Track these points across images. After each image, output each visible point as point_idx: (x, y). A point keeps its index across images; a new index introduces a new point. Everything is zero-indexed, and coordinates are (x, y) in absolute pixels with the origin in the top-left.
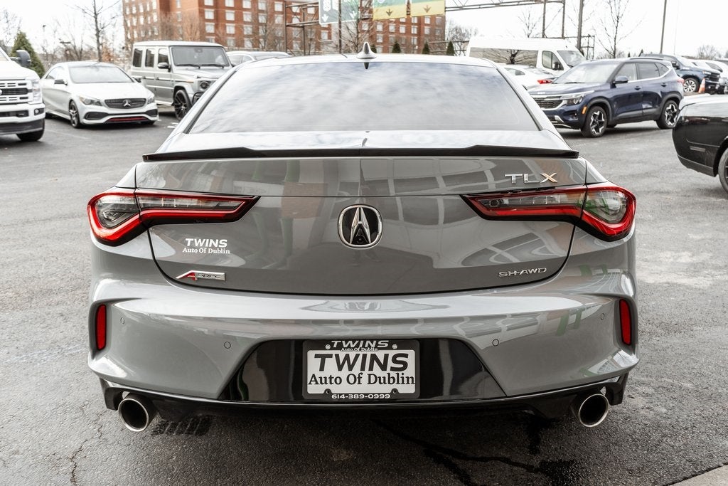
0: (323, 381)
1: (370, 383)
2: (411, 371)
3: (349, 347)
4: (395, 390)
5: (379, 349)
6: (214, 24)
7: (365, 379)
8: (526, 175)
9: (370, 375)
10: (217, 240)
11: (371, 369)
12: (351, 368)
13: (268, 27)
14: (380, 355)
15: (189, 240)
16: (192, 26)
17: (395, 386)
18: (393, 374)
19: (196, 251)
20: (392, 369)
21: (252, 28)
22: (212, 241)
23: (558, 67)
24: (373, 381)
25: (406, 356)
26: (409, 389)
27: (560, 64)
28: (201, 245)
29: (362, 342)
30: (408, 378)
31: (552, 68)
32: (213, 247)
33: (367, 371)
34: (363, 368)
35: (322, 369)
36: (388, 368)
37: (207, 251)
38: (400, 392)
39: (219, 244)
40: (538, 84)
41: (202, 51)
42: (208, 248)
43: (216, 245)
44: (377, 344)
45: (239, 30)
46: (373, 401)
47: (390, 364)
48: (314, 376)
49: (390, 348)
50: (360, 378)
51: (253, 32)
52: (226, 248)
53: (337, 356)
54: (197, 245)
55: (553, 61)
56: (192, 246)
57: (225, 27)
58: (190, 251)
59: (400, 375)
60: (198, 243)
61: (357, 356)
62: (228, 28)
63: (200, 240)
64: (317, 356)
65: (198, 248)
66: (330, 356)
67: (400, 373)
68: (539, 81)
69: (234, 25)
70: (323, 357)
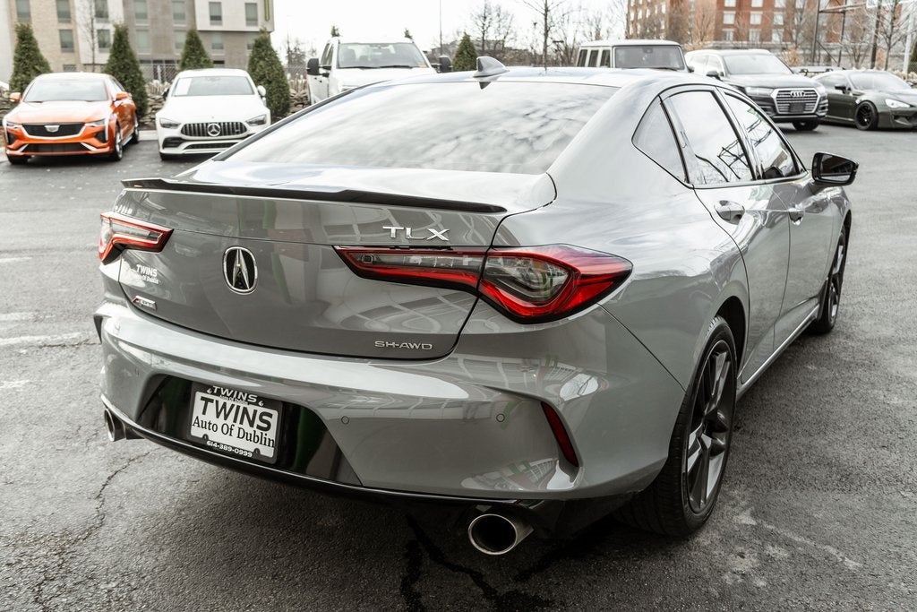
0: (204, 425)
1: (238, 437)
2: (272, 434)
3: (226, 395)
4: (257, 450)
5: (249, 403)
6: (734, 12)
7: (235, 432)
8: (408, 230)
9: (240, 428)
11: (241, 423)
12: (226, 417)
13: (804, 14)
14: (251, 409)
16: (704, 16)
17: (258, 446)
18: (258, 432)
20: (259, 427)
21: (783, 16)
24: (241, 435)
25: (270, 416)
26: (268, 452)
29: (236, 392)
30: (270, 440)
33: (237, 425)
34: (235, 421)
35: (204, 413)
36: (255, 426)
38: (262, 453)
41: (652, 52)
44: (247, 398)
45: (767, 19)
46: (238, 456)
47: (257, 422)
48: (197, 418)
49: (258, 404)
50: (231, 429)
51: (784, 22)
53: (217, 402)
57: (749, 15)
59: (264, 436)
61: (233, 406)
62: (752, 17)
64: (202, 399)
66: (212, 401)
67: (264, 433)
69: (761, 13)
70: (207, 401)
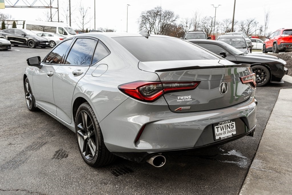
0: (219, 135)
2: (235, 128)
3: (223, 124)
10: (188, 96)
11: (227, 129)
12: (223, 130)
14: (229, 125)
15: (179, 97)
17: (232, 133)
19: (181, 101)
22: (186, 97)
23: (66, 34)
24: (228, 132)
25: (233, 124)
26: (235, 133)
27: (66, 33)
28: (183, 98)
29: (225, 122)
30: (234, 130)
31: (63, 34)
32: (187, 99)
33: (227, 130)
34: (226, 130)
35: (218, 131)
36: (231, 128)
37: (185, 100)
39: (188, 97)
40: (60, 40)
42: (185, 99)
43: (187, 98)
44: (228, 122)
46: (229, 138)
47: (231, 127)
48: (216, 134)
49: (231, 122)
50: (225, 132)
52: (191, 98)
53: (220, 127)
54: (181, 98)
55: (63, 32)
56: (180, 99)
58: (179, 101)
60: (182, 98)
61: (224, 126)
63: (182, 97)
64: (216, 128)
65: (182, 99)
68: (60, 39)
70: (218, 128)
